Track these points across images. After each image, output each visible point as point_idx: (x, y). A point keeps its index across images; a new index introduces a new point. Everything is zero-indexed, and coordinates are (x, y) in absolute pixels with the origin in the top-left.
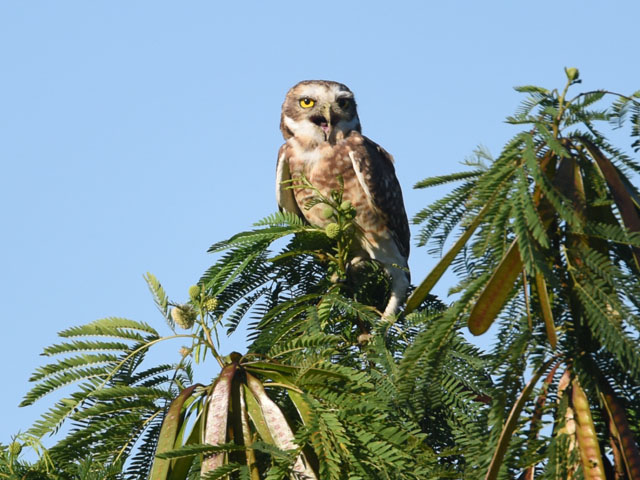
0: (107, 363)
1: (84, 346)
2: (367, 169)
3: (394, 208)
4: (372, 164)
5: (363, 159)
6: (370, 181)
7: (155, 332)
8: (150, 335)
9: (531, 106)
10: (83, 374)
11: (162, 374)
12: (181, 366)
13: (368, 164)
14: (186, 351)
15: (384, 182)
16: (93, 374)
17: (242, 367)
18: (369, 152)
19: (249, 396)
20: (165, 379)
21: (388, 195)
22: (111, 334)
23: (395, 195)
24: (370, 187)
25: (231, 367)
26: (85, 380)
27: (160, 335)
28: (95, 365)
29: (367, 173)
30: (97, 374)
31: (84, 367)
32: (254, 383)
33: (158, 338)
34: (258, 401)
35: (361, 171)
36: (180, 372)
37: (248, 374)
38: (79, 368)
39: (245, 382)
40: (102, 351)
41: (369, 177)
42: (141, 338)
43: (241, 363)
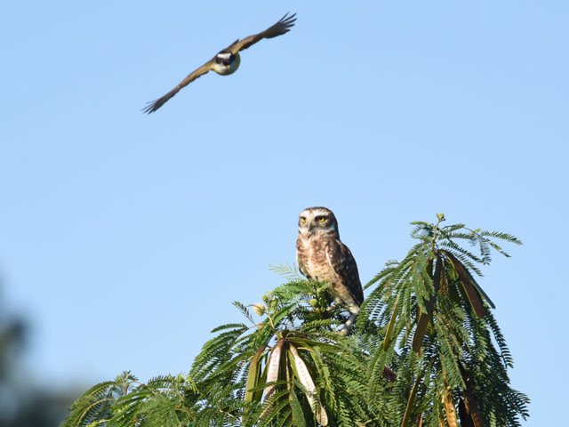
9: (418, 230)
19: (290, 356)
25: (282, 340)
27: (248, 327)
32: (292, 349)
37: (290, 344)
39: (289, 349)
43: (287, 337)
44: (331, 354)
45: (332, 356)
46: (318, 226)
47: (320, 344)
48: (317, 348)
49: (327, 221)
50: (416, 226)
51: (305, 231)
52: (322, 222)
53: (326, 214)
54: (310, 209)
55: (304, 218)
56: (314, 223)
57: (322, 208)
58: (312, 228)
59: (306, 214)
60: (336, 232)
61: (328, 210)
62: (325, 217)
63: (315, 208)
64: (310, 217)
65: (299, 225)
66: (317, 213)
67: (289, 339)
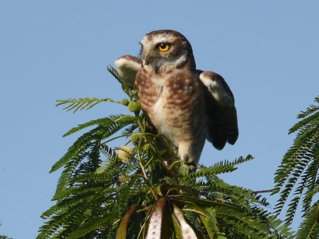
17: (169, 198)
25: (162, 199)
34: (180, 224)
43: (168, 195)
44: (230, 218)
45: (232, 222)
48: (212, 211)
56: (152, 54)
57: (168, 32)
62: (170, 44)
66: (159, 40)
67: (171, 197)
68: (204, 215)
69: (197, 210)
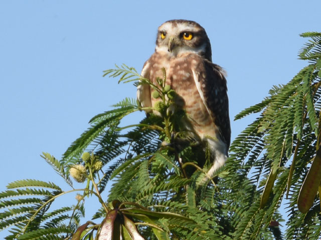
0: (27, 213)
1: (9, 203)
2: (203, 80)
3: (220, 110)
4: (207, 77)
5: (201, 73)
6: (204, 88)
7: (59, 189)
8: (56, 190)
9: (311, 46)
10: (10, 222)
11: (64, 214)
12: (77, 207)
13: (204, 76)
14: (80, 197)
15: (214, 91)
16: (18, 221)
17: (121, 212)
18: (206, 68)
19: (126, 233)
20: (65, 217)
21: (216, 100)
22: (28, 193)
23: (222, 101)
24: (204, 93)
25: (114, 212)
26: (13, 226)
27: (62, 190)
28: (18, 215)
29: (203, 83)
30: (21, 221)
31: (11, 218)
32: (129, 224)
33: (61, 192)
34: (132, 236)
35: (199, 81)
36: (77, 210)
37: (125, 217)
38: (7, 218)
39: (123, 223)
40: (22, 205)
41: (204, 86)
42: (50, 194)
43: (120, 208)
44: (183, 229)
45: (184, 233)
46: (182, 45)
47: (167, 216)
48: (164, 222)
49: (195, 39)
50: (309, 40)
51: (163, 50)
52: (188, 40)
53: (196, 30)
54: (174, 22)
55: (164, 33)
56: (178, 41)
57: (191, 22)
58: (173, 47)
59: (168, 27)
60: (207, 54)
61: (198, 26)
62: (193, 34)
63: (181, 21)
64: (172, 32)
65: (157, 43)
66: (182, 27)
67: (123, 211)
68: (157, 227)
69: (149, 223)
